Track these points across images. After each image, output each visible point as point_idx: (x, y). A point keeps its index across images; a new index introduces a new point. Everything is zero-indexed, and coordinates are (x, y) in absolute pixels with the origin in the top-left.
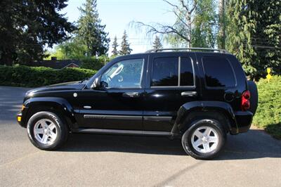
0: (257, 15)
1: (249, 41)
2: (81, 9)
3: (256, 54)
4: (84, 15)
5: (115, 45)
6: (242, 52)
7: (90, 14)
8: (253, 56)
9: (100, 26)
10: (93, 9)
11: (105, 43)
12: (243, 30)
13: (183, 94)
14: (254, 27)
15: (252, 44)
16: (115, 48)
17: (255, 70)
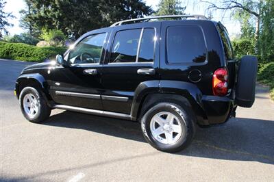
9: (181, 8)
13: (139, 71)
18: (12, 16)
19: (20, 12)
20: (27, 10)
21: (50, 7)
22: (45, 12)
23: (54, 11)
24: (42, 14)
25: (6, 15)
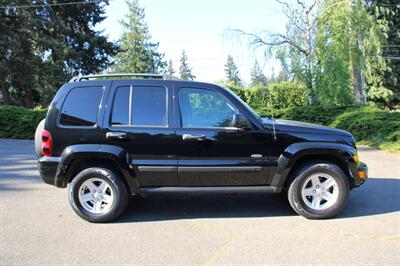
0: (388, 11)
1: (379, 51)
2: (122, 22)
3: (390, 69)
4: (128, 31)
6: (369, 67)
7: (136, 29)
8: (386, 72)
9: (151, 45)
10: (141, 21)
11: (160, 69)
12: (368, 36)
14: (385, 29)
15: (384, 55)
17: (391, 93)
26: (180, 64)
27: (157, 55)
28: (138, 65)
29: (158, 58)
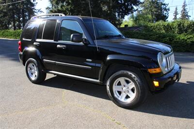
5: (176, 13)
11: (165, 12)
16: (176, 16)
18: (41, 12)
19: (46, 9)
20: (51, 7)
21: (65, 3)
22: (61, 7)
23: (68, 5)
24: (60, 8)
25: (37, 11)
26: (182, 9)
27: (164, 5)
28: (153, 11)
29: (165, 7)
